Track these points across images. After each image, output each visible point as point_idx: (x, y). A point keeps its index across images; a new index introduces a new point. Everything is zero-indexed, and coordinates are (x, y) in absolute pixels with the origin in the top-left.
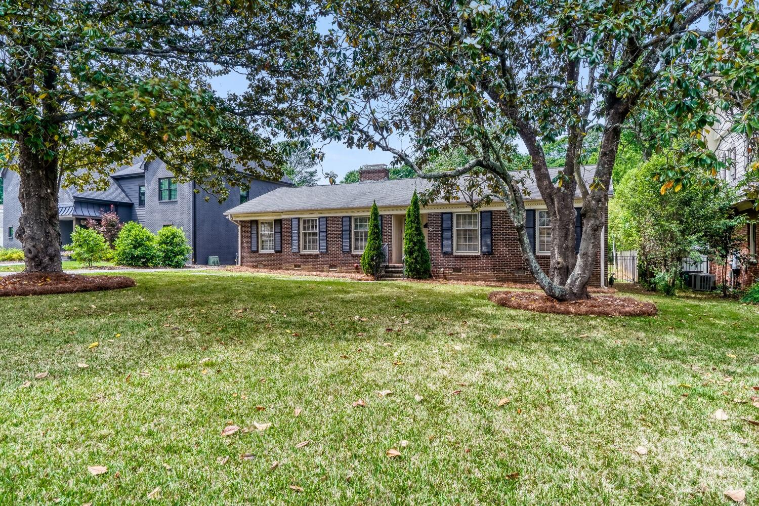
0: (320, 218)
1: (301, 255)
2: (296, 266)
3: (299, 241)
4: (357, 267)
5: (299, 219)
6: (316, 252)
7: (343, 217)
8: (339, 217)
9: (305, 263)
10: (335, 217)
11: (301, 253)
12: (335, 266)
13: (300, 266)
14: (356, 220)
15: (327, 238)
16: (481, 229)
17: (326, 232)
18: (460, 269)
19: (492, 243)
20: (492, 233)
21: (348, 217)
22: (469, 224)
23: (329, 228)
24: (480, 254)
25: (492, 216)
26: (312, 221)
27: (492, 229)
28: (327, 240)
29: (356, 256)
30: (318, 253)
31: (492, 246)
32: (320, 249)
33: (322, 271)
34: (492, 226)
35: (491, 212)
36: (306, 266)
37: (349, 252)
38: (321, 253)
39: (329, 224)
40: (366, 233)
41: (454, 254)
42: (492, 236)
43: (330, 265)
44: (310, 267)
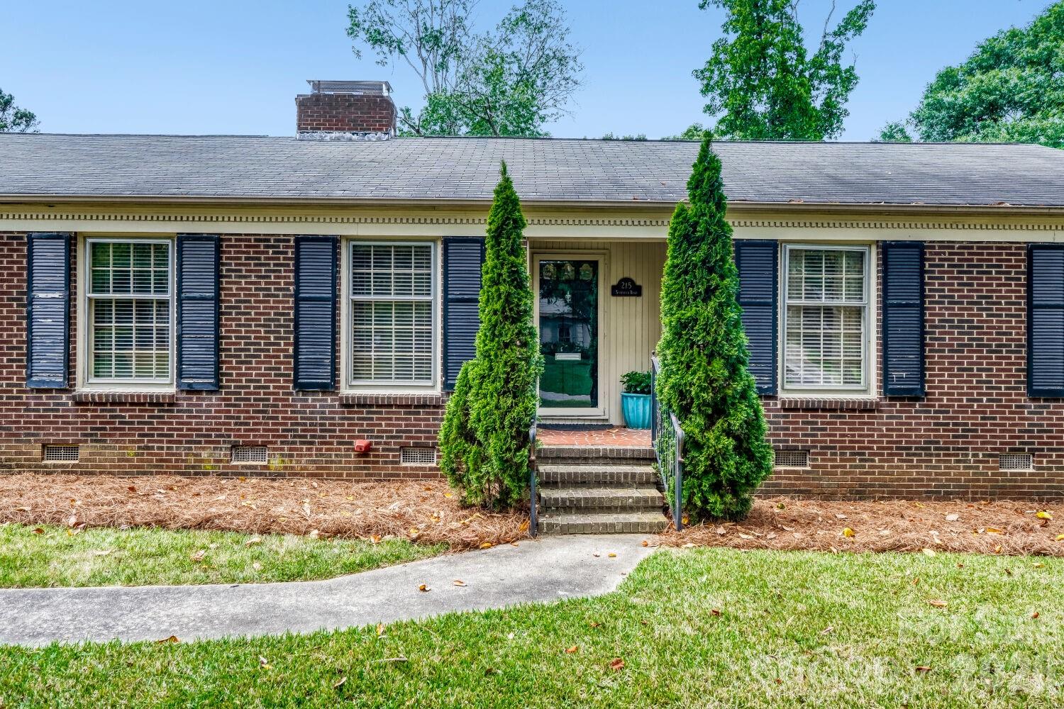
0: (182, 239)
1: (81, 402)
2: (50, 448)
3: (69, 339)
4: (365, 452)
5: (71, 241)
6: (164, 387)
7: (300, 240)
8: (283, 239)
9: (97, 434)
10: (264, 239)
11: (82, 389)
13: (72, 449)
14: (361, 255)
15: (218, 325)
16: (885, 308)
17: (217, 300)
18: (806, 451)
19: (923, 358)
20: (922, 321)
21: (325, 239)
22: (832, 287)
23: (232, 286)
24: (874, 395)
25: (922, 260)
26: (142, 250)
27: (922, 309)
28: (218, 337)
29: (363, 404)
30: (172, 390)
31: (923, 369)
32: (180, 375)
33: (196, 473)
34: (923, 296)
35: (919, 246)
36: (111, 453)
37: (330, 387)
38: (191, 391)
39: (229, 265)
40: (403, 307)
41: (781, 395)
42: (923, 333)
43: (235, 446)
44: (131, 452)
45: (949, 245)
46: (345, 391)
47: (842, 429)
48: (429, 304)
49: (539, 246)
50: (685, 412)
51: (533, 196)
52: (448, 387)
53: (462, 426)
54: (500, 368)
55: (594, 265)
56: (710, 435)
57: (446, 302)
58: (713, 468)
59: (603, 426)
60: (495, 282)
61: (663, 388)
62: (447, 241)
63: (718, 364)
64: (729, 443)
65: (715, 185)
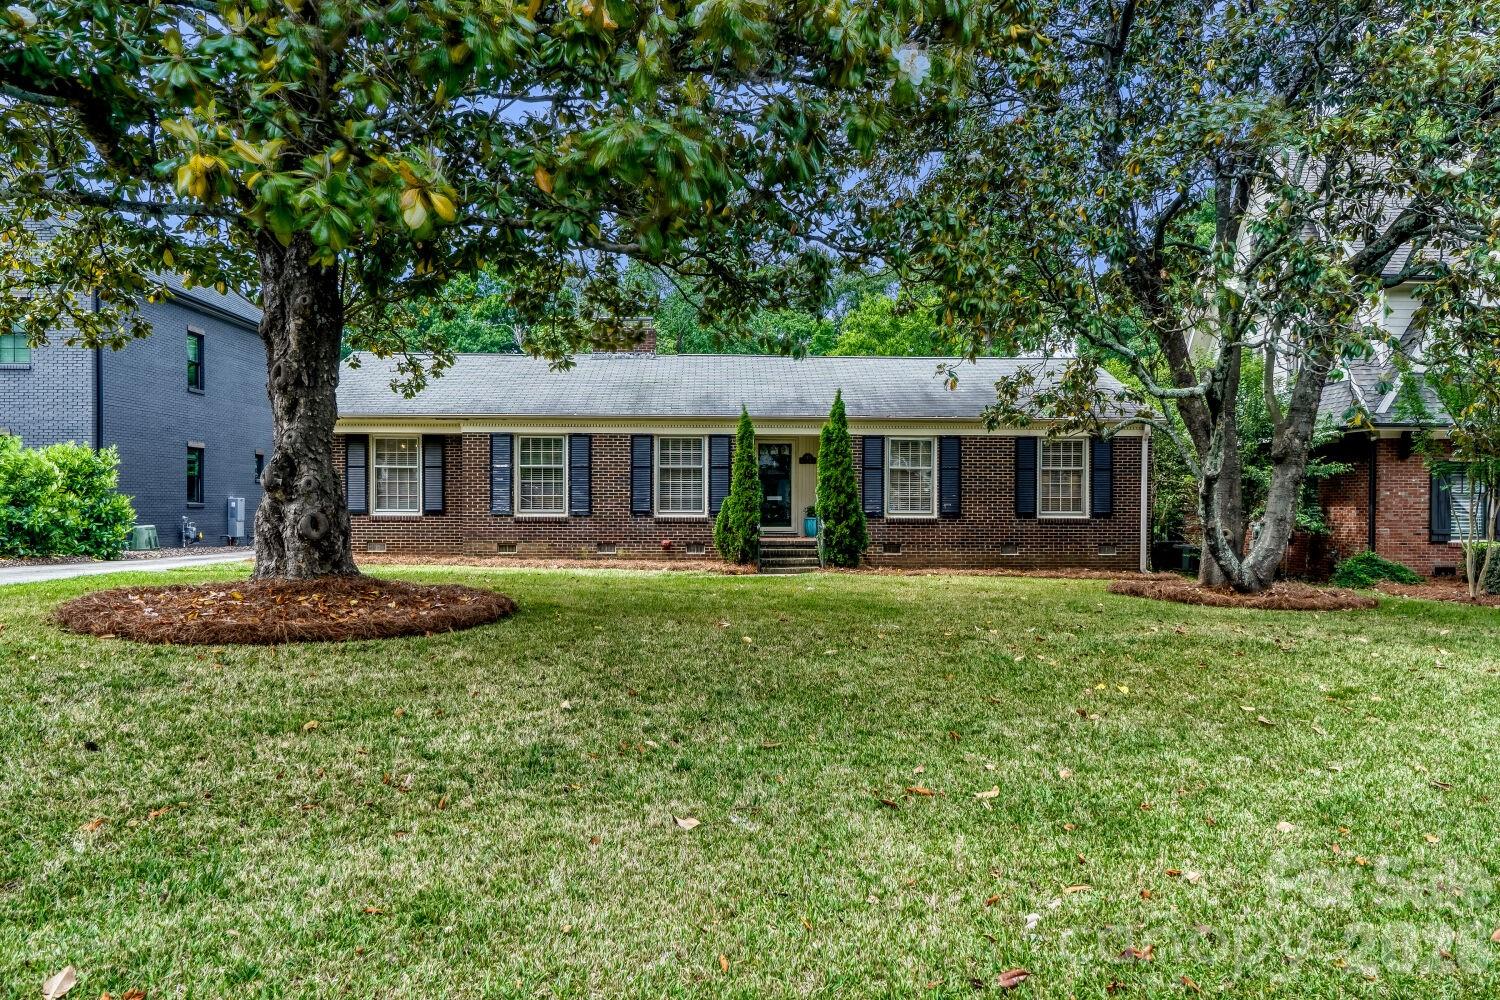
0: (572, 436)
1: (518, 521)
2: (501, 547)
3: (511, 489)
4: (667, 547)
5: (511, 437)
6: (562, 514)
7: (633, 436)
8: (625, 436)
9: (528, 538)
10: (614, 436)
11: (517, 515)
12: (611, 545)
13: (514, 546)
14: (664, 443)
15: (590, 481)
16: (941, 470)
17: (590, 468)
18: (899, 545)
19: (960, 496)
20: (960, 477)
21: (647, 436)
22: (915, 460)
23: (597, 461)
24: (935, 516)
25: (960, 445)
26: (547, 443)
27: (960, 470)
28: (590, 487)
29: (666, 522)
30: (566, 515)
31: (960, 502)
32: (570, 506)
33: (578, 557)
34: (960, 464)
35: (958, 438)
36: (533, 547)
37: (649, 514)
38: (576, 515)
39: (596, 449)
40: (686, 472)
41: (886, 516)
42: (960, 483)
43: (599, 544)
44: (544, 548)
45: (975, 437)
46: (656, 515)
47: (919, 535)
48: (700, 470)
49: (759, 437)
50: (826, 519)
51: (756, 413)
52: (713, 514)
53: (725, 526)
54: (743, 499)
55: (790, 446)
56: (839, 527)
57: (710, 468)
58: (839, 543)
59: (795, 535)
60: (740, 460)
61: (818, 510)
62: (711, 437)
63: (843, 497)
64: (847, 531)
65: (842, 415)
